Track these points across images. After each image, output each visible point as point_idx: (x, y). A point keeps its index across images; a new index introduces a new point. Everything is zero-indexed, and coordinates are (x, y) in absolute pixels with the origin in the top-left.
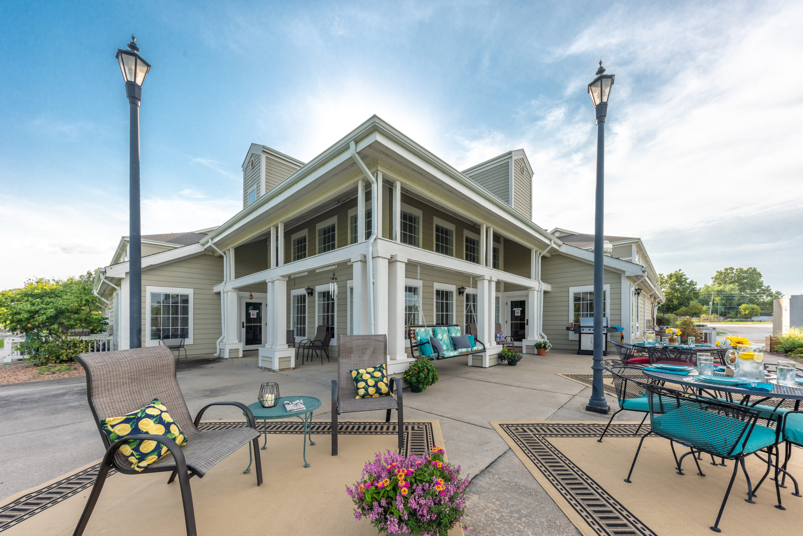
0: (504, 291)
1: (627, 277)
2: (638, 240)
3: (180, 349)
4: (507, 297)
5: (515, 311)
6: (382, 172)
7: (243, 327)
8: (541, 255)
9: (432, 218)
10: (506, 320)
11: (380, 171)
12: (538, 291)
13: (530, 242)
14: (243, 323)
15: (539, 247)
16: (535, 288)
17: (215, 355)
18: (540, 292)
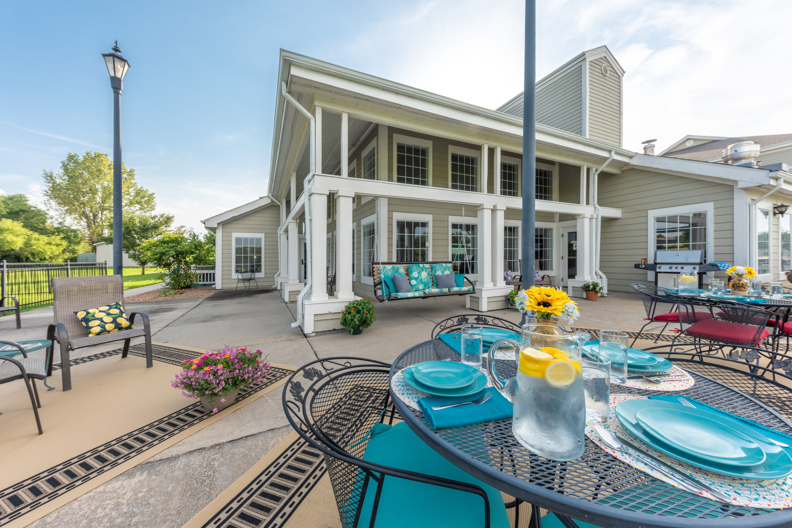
0: (559, 221)
1: (742, 188)
3: (250, 281)
4: (563, 228)
5: (572, 244)
6: (321, 107)
8: (598, 172)
10: (561, 256)
11: (318, 106)
12: (591, 219)
13: (575, 158)
15: (594, 162)
16: (584, 214)
17: (273, 286)
18: (596, 218)
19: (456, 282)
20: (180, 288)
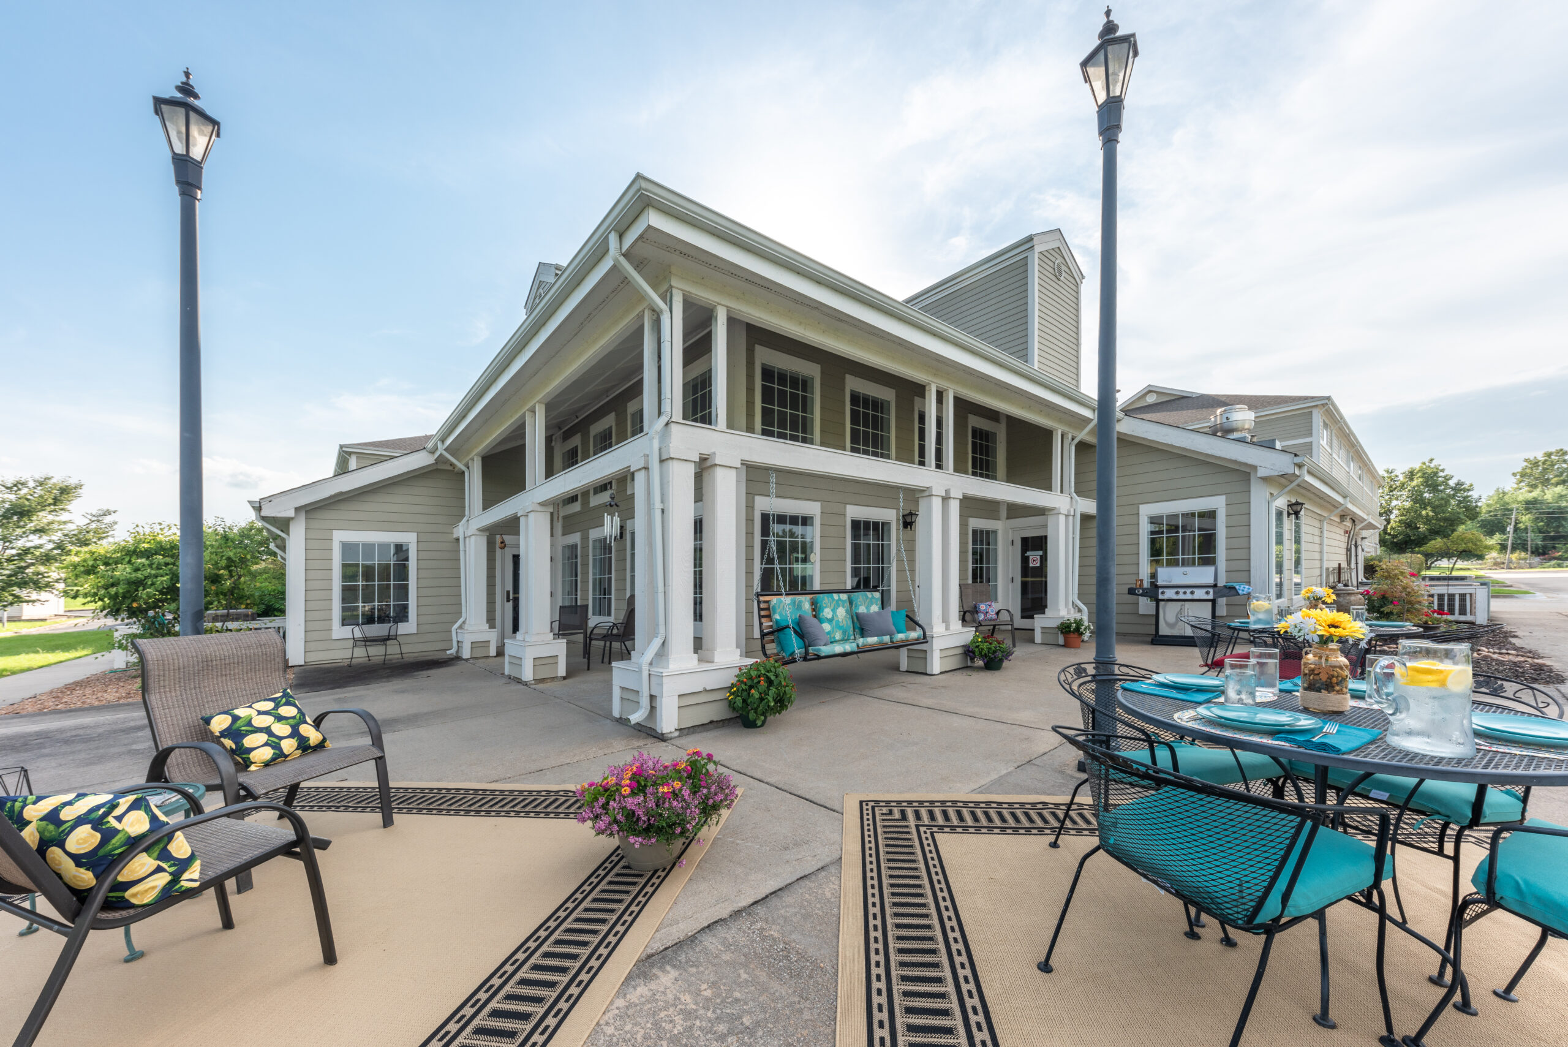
0: (1008, 518)
1: (1261, 478)
2: (1326, 401)
3: (388, 642)
4: (1014, 529)
5: (1028, 557)
6: (682, 290)
7: (508, 601)
8: (1076, 441)
9: (844, 379)
10: (1010, 577)
11: (677, 288)
12: (1067, 516)
13: (1048, 416)
14: (508, 592)
15: (1070, 424)
16: (1059, 509)
17: (448, 652)
18: (1074, 516)
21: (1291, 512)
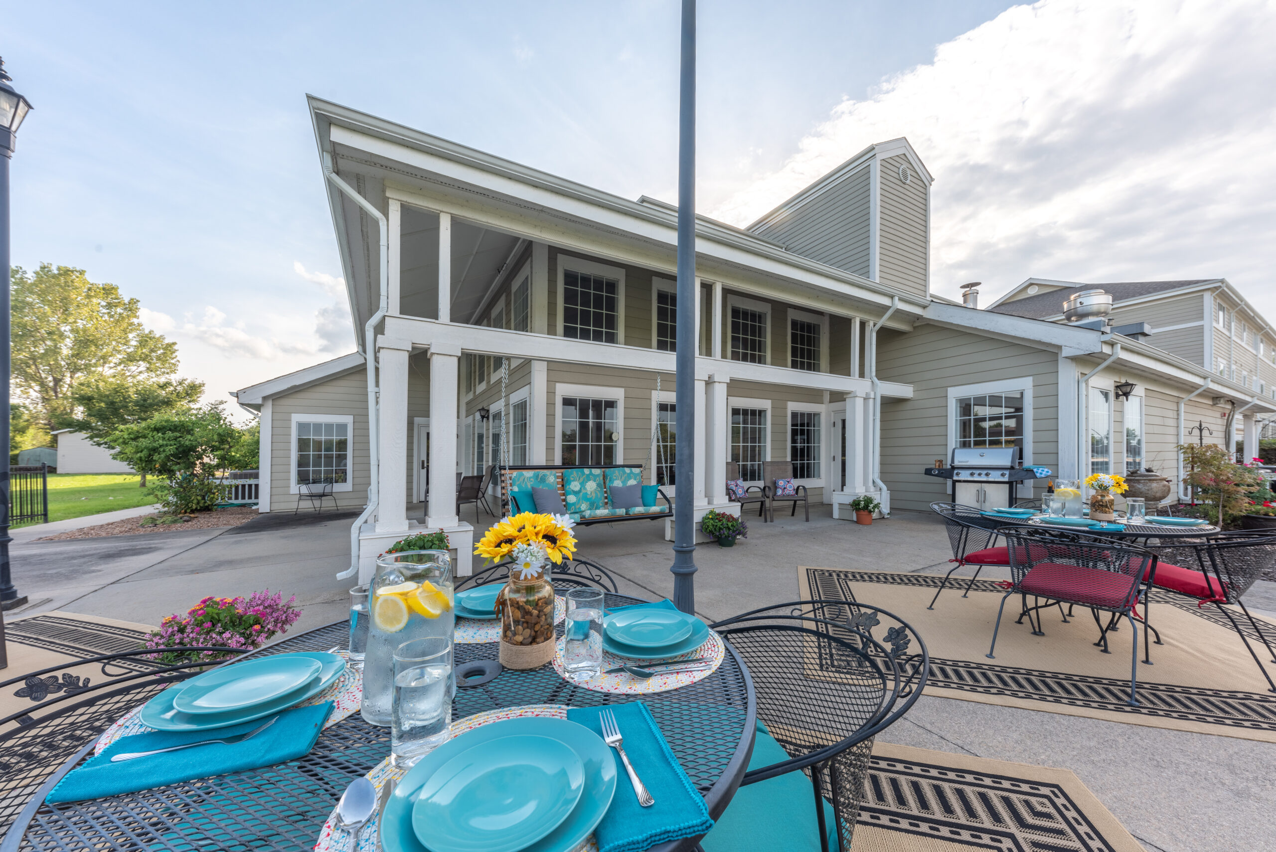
0: (830, 402)
1: (1066, 357)
2: (1221, 284)
3: (323, 498)
4: (835, 412)
7: (423, 468)
8: (877, 328)
10: (832, 456)
12: (866, 399)
13: (844, 306)
14: (423, 462)
16: (855, 392)
18: (874, 399)
19: (642, 497)
20: (189, 511)
21: (1120, 393)
